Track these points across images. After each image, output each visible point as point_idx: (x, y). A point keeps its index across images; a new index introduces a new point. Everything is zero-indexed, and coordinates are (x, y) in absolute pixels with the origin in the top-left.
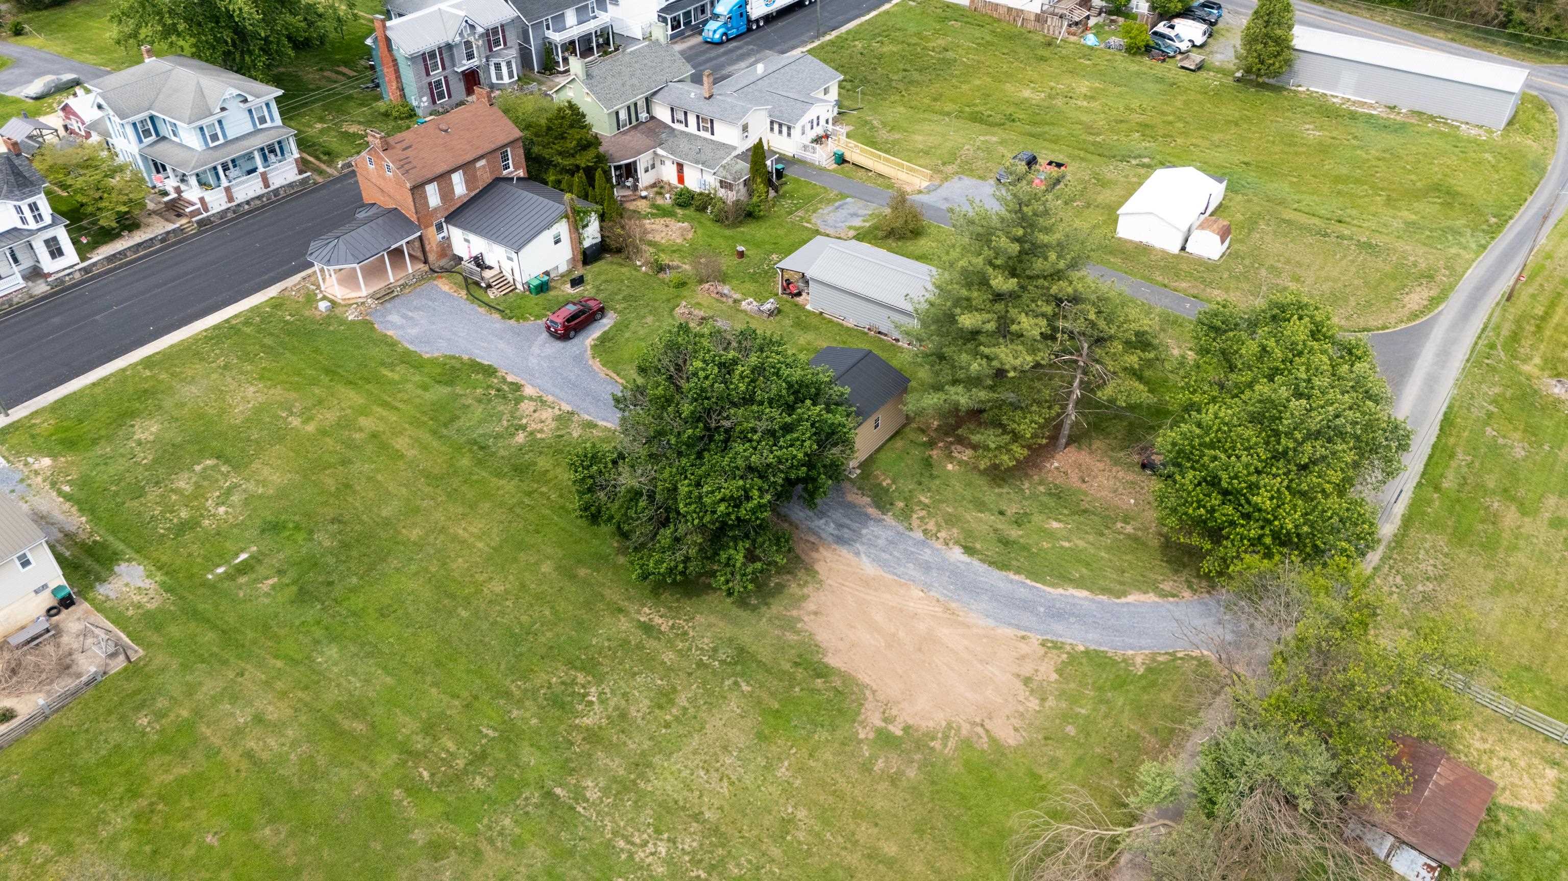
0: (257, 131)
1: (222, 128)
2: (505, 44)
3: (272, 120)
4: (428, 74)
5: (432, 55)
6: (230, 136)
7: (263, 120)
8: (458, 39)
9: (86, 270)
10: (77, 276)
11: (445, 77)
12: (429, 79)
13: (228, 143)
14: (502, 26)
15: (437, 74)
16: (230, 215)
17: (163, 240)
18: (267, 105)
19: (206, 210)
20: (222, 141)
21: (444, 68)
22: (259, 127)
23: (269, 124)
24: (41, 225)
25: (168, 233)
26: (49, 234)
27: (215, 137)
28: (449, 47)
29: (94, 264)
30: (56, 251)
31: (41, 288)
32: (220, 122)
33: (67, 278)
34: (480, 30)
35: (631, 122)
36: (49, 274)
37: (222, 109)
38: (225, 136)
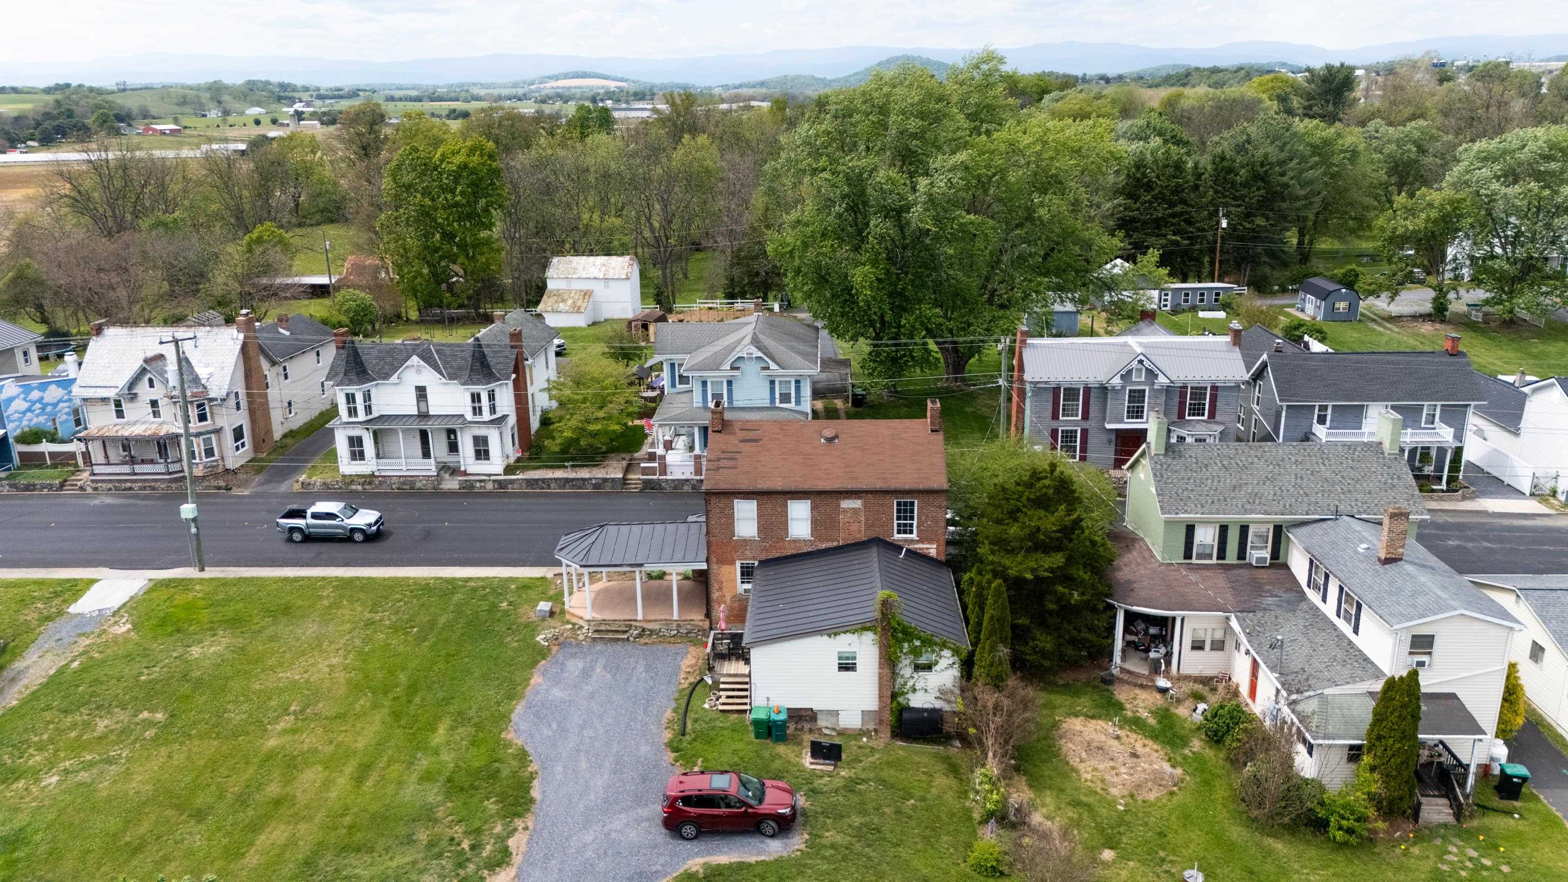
0: (773, 408)
1: (730, 391)
2: (1212, 415)
3: (798, 402)
4: (1055, 416)
5: (1071, 393)
6: (736, 404)
7: (785, 398)
8: (1117, 381)
9: (501, 484)
10: (490, 486)
11: (1085, 432)
12: (1054, 424)
13: (731, 409)
14: (1214, 388)
15: (1071, 421)
16: (687, 488)
17: (596, 486)
18: (798, 382)
19: (664, 471)
20: (725, 404)
21: (1086, 416)
22: (778, 404)
23: (792, 405)
24: (478, 418)
25: (605, 480)
26: (481, 432)
28: (1103, 389)
29: (512, 482)
30: (482, 453)
31: (451, 484)
32: (730, 383)
33: (478, 485)
34: (1162, 380)
35: (1222, 555)
36: (465, 473)
37: (732, 368)
38: (730, 400)
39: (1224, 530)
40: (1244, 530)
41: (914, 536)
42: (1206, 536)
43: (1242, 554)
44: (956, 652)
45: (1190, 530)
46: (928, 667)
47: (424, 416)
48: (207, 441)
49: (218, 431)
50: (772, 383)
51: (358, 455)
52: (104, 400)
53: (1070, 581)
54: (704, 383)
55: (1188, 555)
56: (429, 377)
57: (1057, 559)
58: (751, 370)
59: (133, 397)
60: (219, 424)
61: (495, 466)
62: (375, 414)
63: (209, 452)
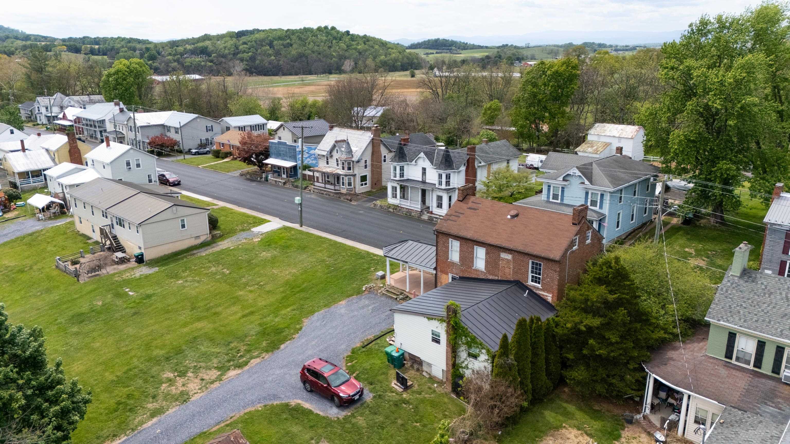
1: (563, 194)
3: (601, 207)
6: (565, 202)
10: (439, 221)
13: (562, 204)
18: (602, 195)
20: (559, 201)
22: (588, 206)
23: (597, 209)
24: (440, 187)
26: (440, 194)
27: (555, 196)
30: (440, 204)
31: (426, 216)
32: (563, 189)
33: (435, 219)
35: (758, 363)
36: (431, 213)
37: (564, 180)
38: (562, 199)
41: (540, 286)
42: (745, 346)
43: (776, 370)
44: (488, 351)
46: (475, 357)
47: (424, 182)
48: (349, 179)
49: (354, 176)
50: (587, 193)
51: (395, 196)
52: (324, 156)
54: (549, 186)
55: (729, 355)
56: (427, 164)
57: (596, 322)
58: (575, 182)
59: (331, 156)
60: (356, 172)
61: (443, 211)
62: (405, 178)
63: (350, 184)
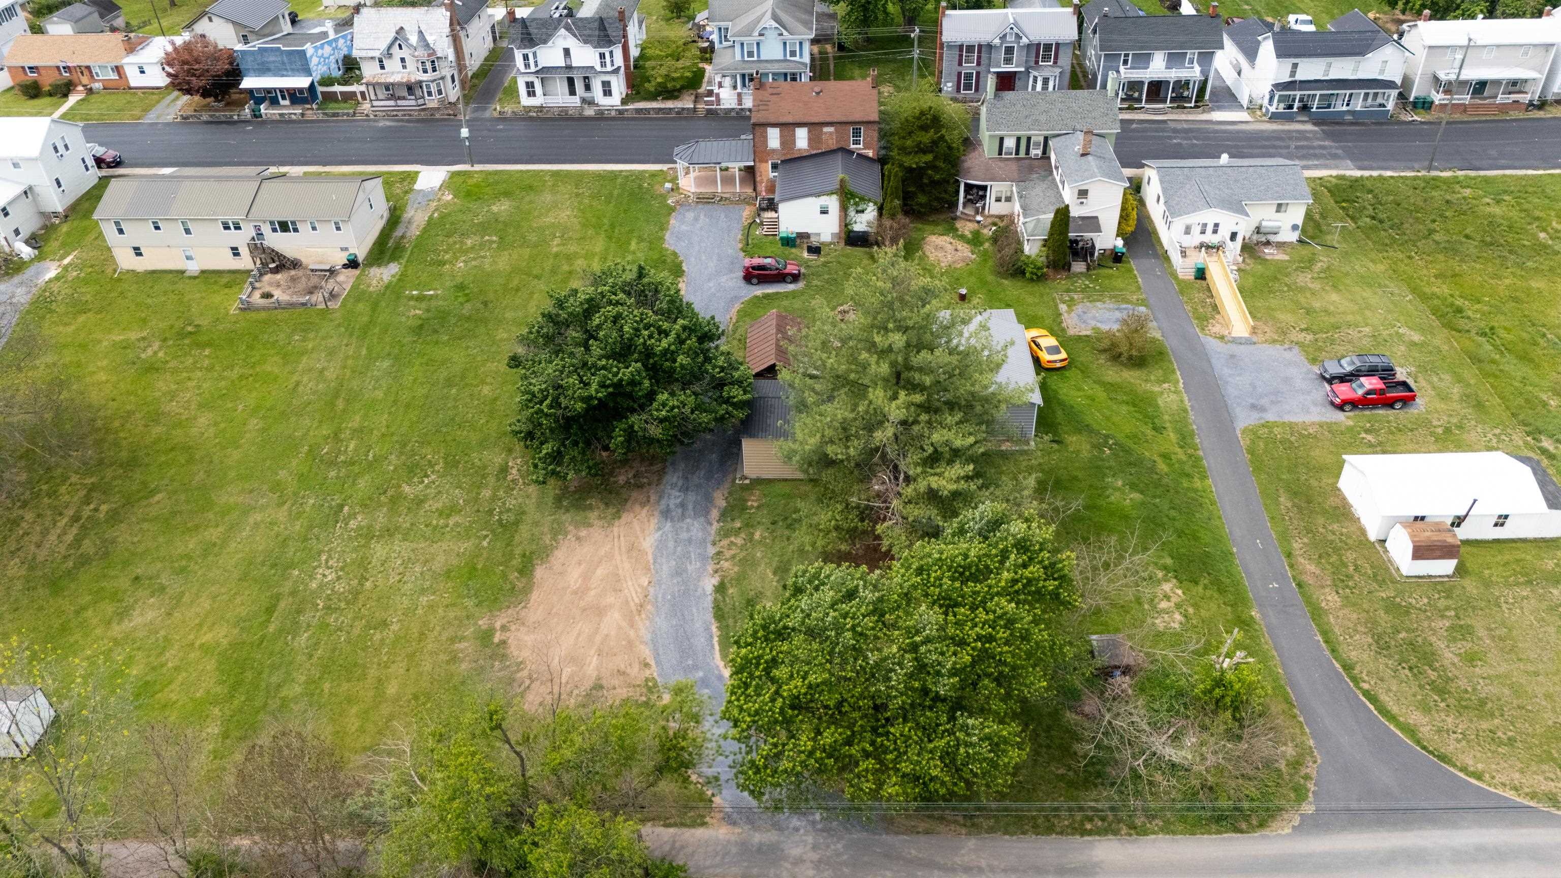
0: (786, 60)
1: (758, 50)
2: (1055, 63)
3: (801, 55)
4: (960, 64)
5: (970, 48)
6: (763, 58)
7: (793, 54)
8: (997, 41)
9: (620, 112)
10: (613, 113)
11: (978, 74)
12: (960, 69)
13: (759, 61)
14: (1058, 45)
15: (970, 67)
16: (733, 114)
17: (678, 113)
18: (801, 44)
19: (718, 104)
20: (755, 58)
21: (979, 64)
22: (788, 58)
23: (797, 58)
24: (604, 70)
25: (683, 109)
26: (606, 78)
27: (750, 54)
28: (990, 46)
29: (627, 110)
30: (607, 92)
31: (590, 112)
32: (758, 44)
33: (606, 112)
34: (1025, 41)
35: (1017, 153)
36: (597, 105)
37: (761, 35)
38: (759, 56)
39: (1019, 139)
40: (1029, 139)
41: (861, 146)
42: (1010, 143)
43: (1027, 152)
44: (875, 204)
45: (1002, 140)
46: (862, 211)
47: (569, 68)
48: (438, 85)
49: (443, 78)
50: (785, 44)
51: (531, 93)
52: (373, 58)
53: (935, 168)
54: (742, 44)
55: (1000, 153)
56: (571, 42)
58: (771, 35)
61: (615, 100)
62: (540, 67)
